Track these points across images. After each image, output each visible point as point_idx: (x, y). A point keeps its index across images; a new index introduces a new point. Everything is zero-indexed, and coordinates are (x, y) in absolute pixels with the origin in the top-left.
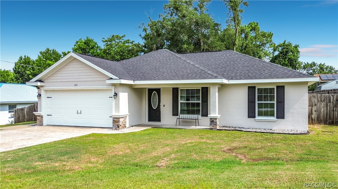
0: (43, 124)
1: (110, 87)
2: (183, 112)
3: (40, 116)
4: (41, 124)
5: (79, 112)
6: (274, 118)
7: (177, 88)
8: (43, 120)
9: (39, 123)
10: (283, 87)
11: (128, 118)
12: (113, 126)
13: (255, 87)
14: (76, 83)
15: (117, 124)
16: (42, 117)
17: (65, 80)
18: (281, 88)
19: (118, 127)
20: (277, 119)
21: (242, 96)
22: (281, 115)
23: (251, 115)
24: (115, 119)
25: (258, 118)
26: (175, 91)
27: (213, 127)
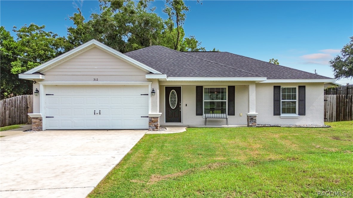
0: (42, 129)
1: (146, 83)
2: (207, 111)
3: (37, 118)
4: (38, 128)
5: (97, 112)
6: (296, 115)
7: (202, 87)
8: (42, 124)
9: (36, 128)
10: (304, 87)
11: (159, 119)
12: (149, 126)
13: (280, 87)
14: (96, 77)
15: (154, 124)
16: (41, 120)
17: (79, 74)
18: (302, 88)
19: (157, 127)
20: (299, 116)
21: (268, 94)
22: (302, 112)
23: (277, 112)
24: (153, 119)
25: (282, 115)
26: (199, 89)
27: (252, 125)
